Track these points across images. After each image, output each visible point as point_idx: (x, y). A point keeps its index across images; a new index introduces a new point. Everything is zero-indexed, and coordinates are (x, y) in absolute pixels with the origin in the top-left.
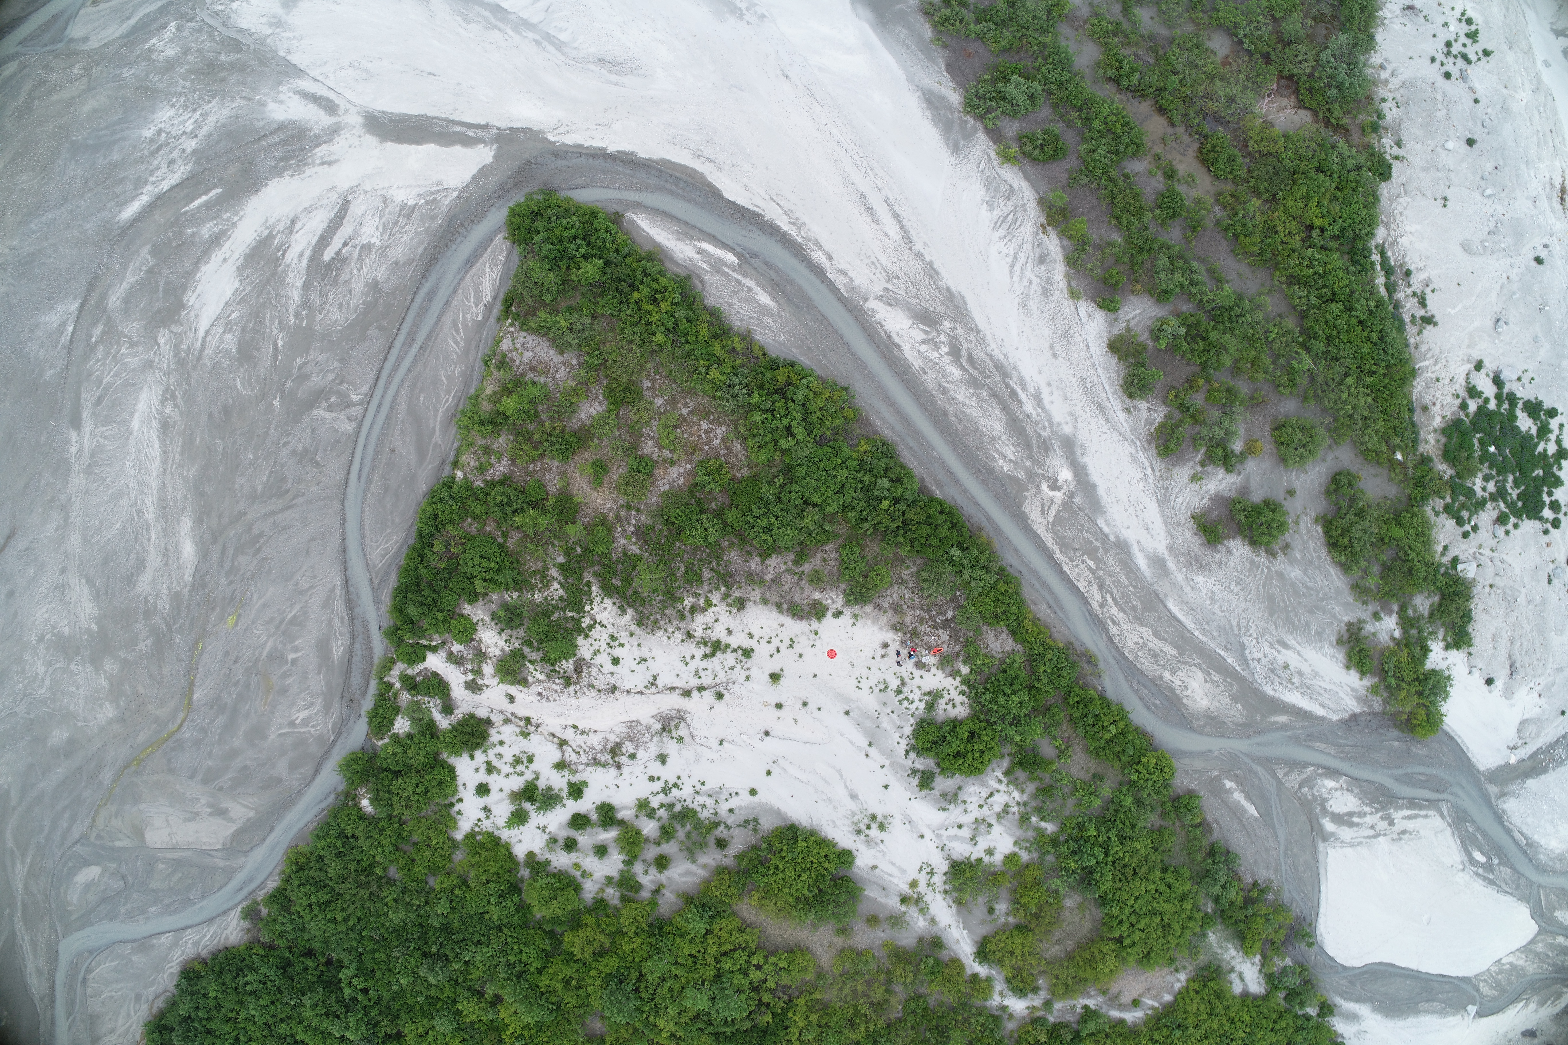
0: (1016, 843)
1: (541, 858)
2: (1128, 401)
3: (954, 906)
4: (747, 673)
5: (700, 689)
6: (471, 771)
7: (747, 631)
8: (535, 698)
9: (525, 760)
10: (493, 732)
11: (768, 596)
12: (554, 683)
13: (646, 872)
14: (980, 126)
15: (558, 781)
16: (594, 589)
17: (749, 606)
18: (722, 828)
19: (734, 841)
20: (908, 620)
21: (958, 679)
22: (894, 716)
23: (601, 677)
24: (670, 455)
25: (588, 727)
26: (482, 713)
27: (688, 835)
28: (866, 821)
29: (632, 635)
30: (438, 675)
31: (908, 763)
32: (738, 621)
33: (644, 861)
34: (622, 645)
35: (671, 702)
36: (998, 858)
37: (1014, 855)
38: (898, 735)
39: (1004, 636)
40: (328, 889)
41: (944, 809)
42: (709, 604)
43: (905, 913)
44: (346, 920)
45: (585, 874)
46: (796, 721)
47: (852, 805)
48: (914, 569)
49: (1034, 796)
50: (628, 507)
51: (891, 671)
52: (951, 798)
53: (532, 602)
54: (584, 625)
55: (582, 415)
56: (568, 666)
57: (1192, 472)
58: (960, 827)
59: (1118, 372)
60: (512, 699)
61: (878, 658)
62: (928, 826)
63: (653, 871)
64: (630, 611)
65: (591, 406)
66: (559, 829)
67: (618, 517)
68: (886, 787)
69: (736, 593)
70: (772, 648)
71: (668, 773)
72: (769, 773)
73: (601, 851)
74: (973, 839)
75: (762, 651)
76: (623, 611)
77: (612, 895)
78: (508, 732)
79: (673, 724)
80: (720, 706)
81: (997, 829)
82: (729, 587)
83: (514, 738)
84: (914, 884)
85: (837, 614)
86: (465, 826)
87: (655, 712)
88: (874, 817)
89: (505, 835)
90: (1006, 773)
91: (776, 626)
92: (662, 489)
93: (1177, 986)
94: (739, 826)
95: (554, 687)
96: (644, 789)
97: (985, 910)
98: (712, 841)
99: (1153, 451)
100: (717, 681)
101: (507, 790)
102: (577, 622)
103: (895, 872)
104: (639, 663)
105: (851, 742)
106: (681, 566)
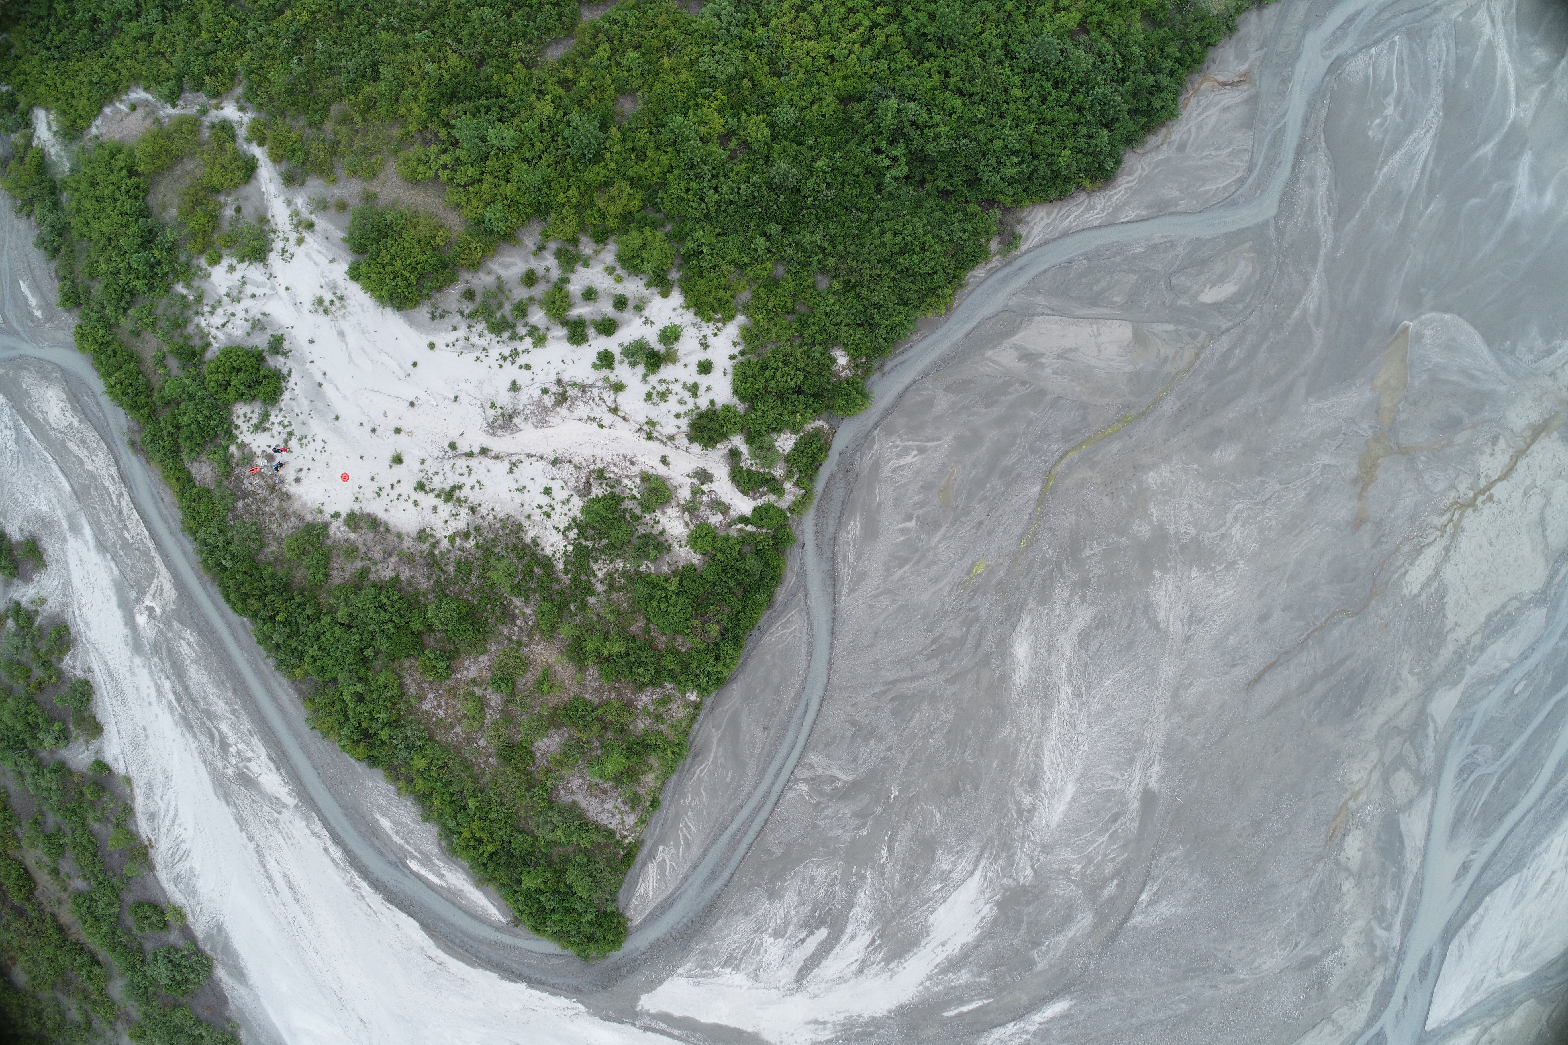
0: (210, 275)
1: (655, 290)
2: (90, 679)
3: (270, 217)
4: (423, 467)
5: (470, 455)
6: (715, 388)
7: (419, 508)
8: (639, 459)
9: (654, 396)
10: (685, 428)
11: (396, 540)
12: (615, 474)
13: (547, 270)
14: (200, 944)
15: (622, 372)
16: (562, 567)
17: (414, 534)
18: (467, 312)
19: (458, 297)
20: (276, 503)
21: (239, 441)
22: (297, 411)
23: (566, 476)
24: (475, 689)
25: (588, 425)
26: (696, 448)
27: (500, 306)
28: (333, 309)
29: (529, 517)
30: (742, 492)
31: (290, 363)
32: (427, 519)
33: (548, 281)
34: (540, 507)
35: (500, 444)
36: (225, 262)
37: (210, 264)
38: (296, 392)
39: (199, 478)
40: (899, 268)
41: (264, 314)
42: (452, 539)
43: (311, 213)
44: (883, 232)
45: (610, 270)
46: (385, 414)
47: (345, 325)
48: (267, 550)
49: (187, 321)
50: (519, 643)
51: (295, 455)
52: (258, 325)
53: (625, 560)
54: (576, 531)
55: (557, 739)
56: (597, 491)
57: (45, 607)
58: (253, 296)
59: (97, 706)
60: (664, 460)
61: (305, 469)
62: (281, 299)
63: (541, 271)
64: (528, 540)
65: (548, 747)
66: (630, 320)
67: (530, 635)
68: (311, 342)
69: (425, 546)
70: (398, 489)
71: (511, 372)
72: (415, 364)
73: (590, 295)
74: (244, 283)
75: (407, 488)
76: (534, 540)
77: (587, 247)
78: (668, 426)
79: (500, 422)
80: (454, 436)
81: (223, 291)
82: (432, 553)
83: (663, 421)
84: (300, 241)
85: (336, 515)
86: (732, 330)
87: (518, 435)
88: (326, 311)
89: (689, 317)
90: (209, 345)
91: (392, 511)
92: (486, 658)
93: (98, 122)
94: (449, 312)
95: (616, 470)
96: (537, 357)
97: (243, 211)
98: (479, 299)
99: (73, 630)
100: (452, 462)
101: (679, 365)
102: (582, 534)
103: (315, 255)
104: (525, 487)
105: (337, 389)
106: (473, 580)
